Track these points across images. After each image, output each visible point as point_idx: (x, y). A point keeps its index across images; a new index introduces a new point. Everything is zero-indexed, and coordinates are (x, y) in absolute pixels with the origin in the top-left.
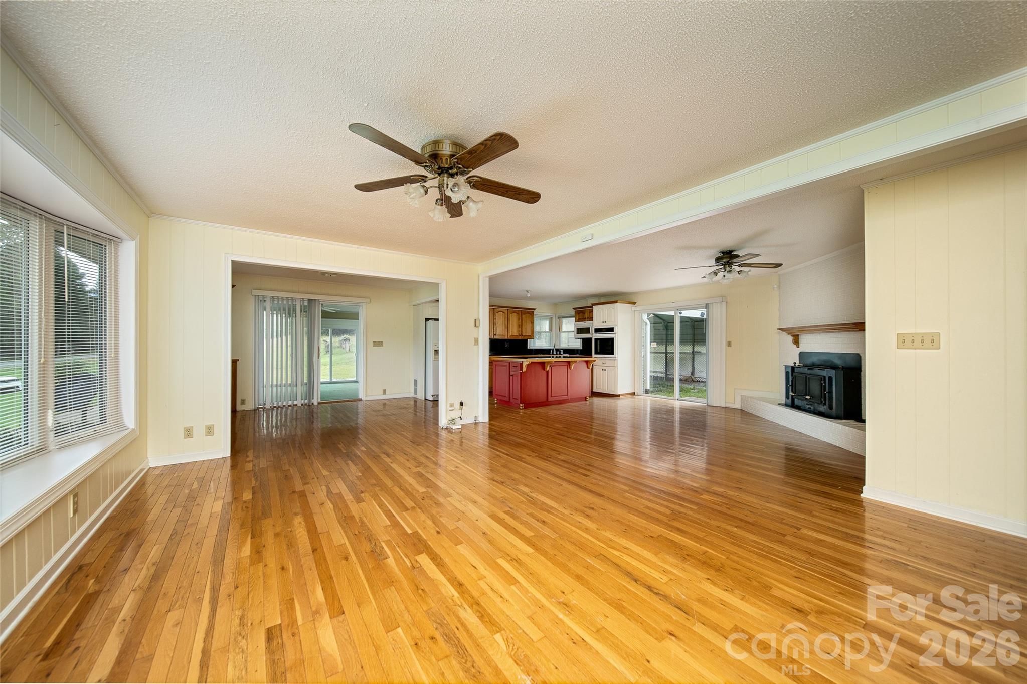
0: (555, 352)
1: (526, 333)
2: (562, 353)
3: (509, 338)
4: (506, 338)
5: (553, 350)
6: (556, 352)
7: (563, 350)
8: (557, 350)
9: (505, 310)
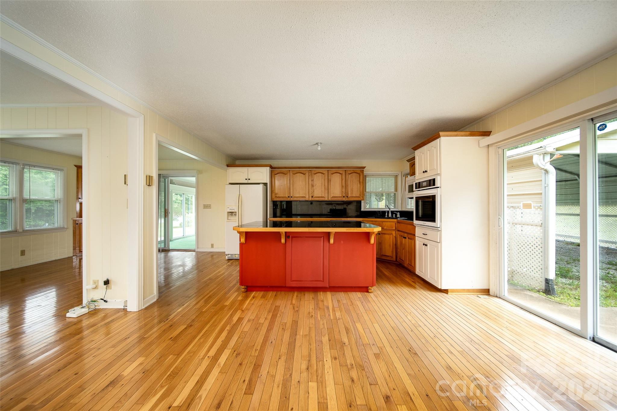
0: (390, 215)
1: (352, 193)
2: (398, 216)
3: (330, 199)
4: (326, 199)
5: (388, 212)
6: (392, 216)
7: (400, 212)
8: (393, 212)
9: (325, 171)
